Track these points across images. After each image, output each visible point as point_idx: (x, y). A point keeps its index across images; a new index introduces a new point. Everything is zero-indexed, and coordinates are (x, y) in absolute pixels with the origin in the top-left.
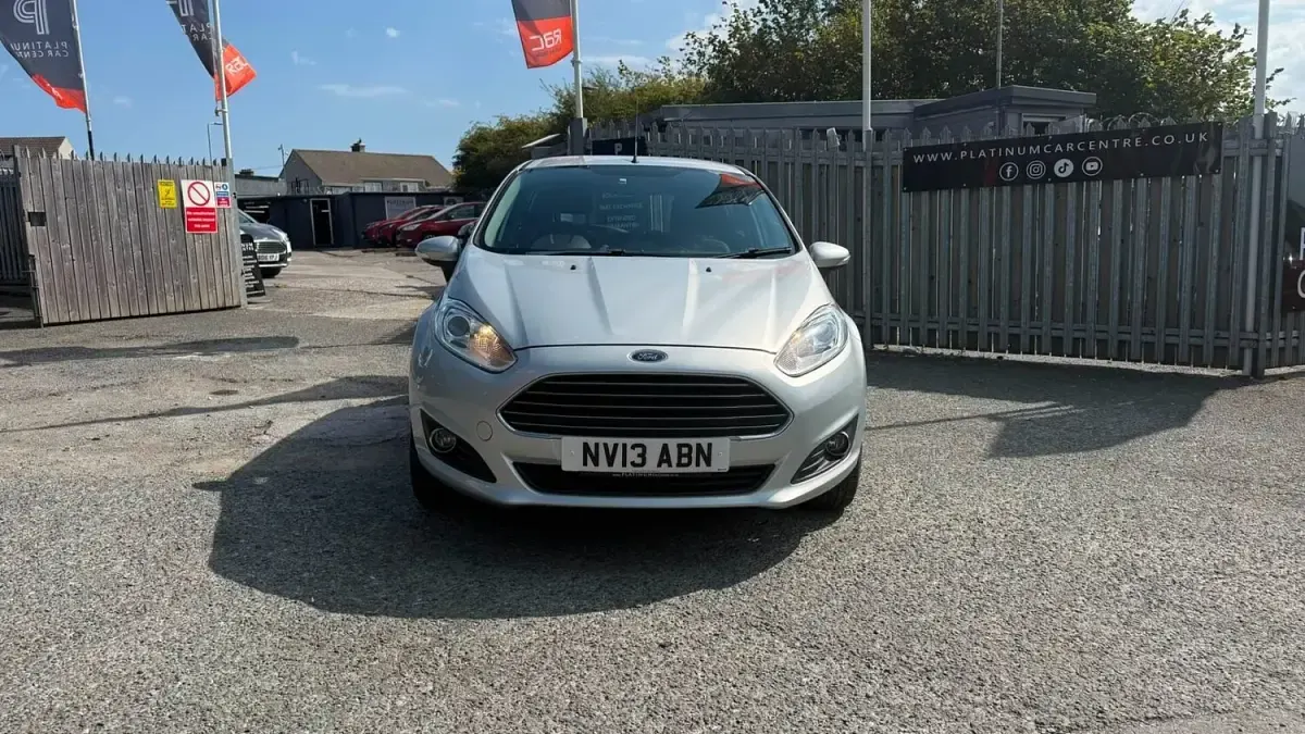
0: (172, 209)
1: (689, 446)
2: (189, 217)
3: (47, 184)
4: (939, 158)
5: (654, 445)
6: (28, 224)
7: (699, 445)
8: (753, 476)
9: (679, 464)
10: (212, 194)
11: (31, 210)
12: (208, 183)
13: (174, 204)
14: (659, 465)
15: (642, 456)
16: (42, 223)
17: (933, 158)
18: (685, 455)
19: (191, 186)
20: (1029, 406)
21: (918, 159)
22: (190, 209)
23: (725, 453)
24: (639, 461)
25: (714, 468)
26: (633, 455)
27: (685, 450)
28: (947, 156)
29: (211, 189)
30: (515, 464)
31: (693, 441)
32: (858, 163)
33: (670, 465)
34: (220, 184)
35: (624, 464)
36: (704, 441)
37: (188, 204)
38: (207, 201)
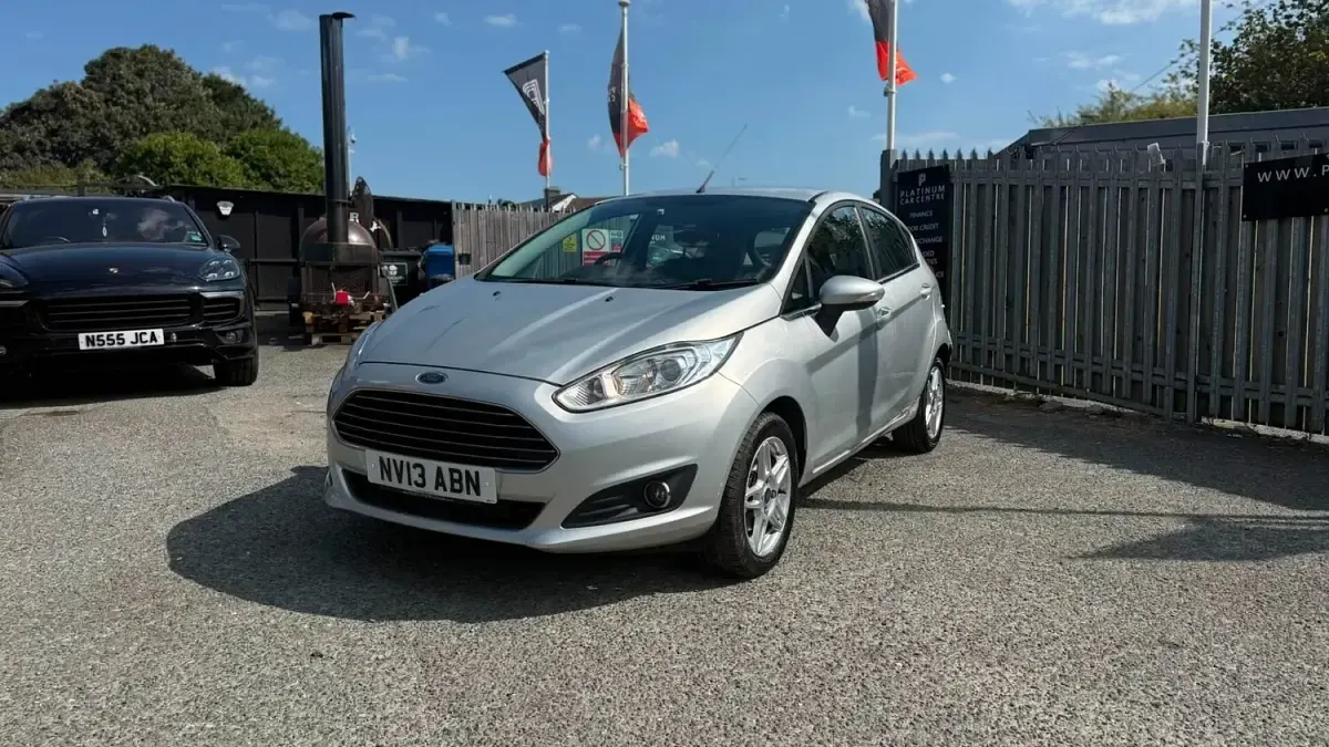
0: (572, 253)
1: (458, 471)
2: (586, 259)
3: (473, 231)
4: (1292, 174)
5: (431, 466)
6: (457, 263)
7: (467, 473)
8: (521, 513)
9: (453, 490)
10: (607, 242)
11: (460, 252)
12: (605, 231)
13: (575, 248)
14: (436, 488)
15: (422, 475)
16: (468, 262)
17: (1283, 175)
18: (456, 481)
19: (590, 234)
20: (1298, 513)
21: (1264, 177)
22: (588, 253)
23: (491, 485)
24: (420, 481)
25: (483, 498)
26: (415, 473)
27: (456, 476)
28: (1302, 173)
29: (607, 237)
30: (344, 471)
31: (463, 468)
32: (1185, 185)
33: (445, 490)
34: (615, 232)
35: (410, 484)
36: (473, 469)
37: (586, 249)
38: (602, 247)
